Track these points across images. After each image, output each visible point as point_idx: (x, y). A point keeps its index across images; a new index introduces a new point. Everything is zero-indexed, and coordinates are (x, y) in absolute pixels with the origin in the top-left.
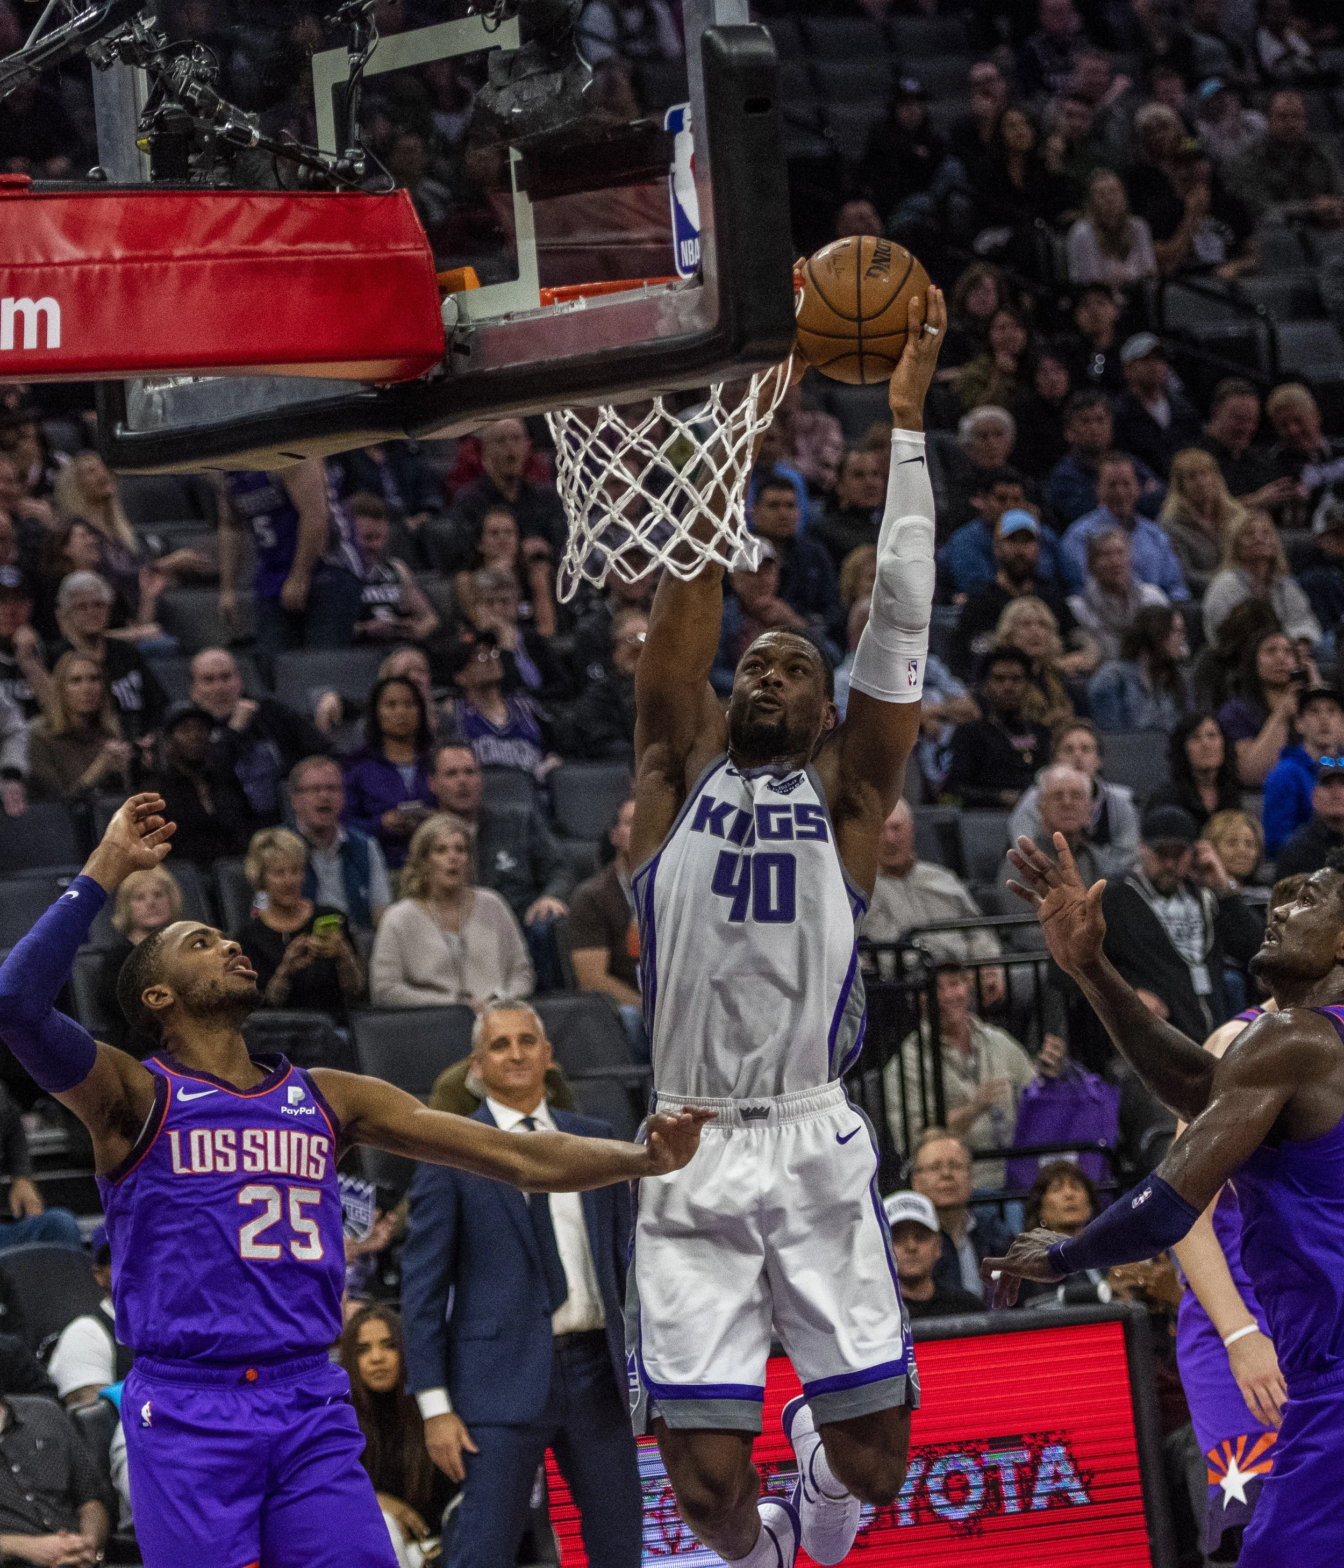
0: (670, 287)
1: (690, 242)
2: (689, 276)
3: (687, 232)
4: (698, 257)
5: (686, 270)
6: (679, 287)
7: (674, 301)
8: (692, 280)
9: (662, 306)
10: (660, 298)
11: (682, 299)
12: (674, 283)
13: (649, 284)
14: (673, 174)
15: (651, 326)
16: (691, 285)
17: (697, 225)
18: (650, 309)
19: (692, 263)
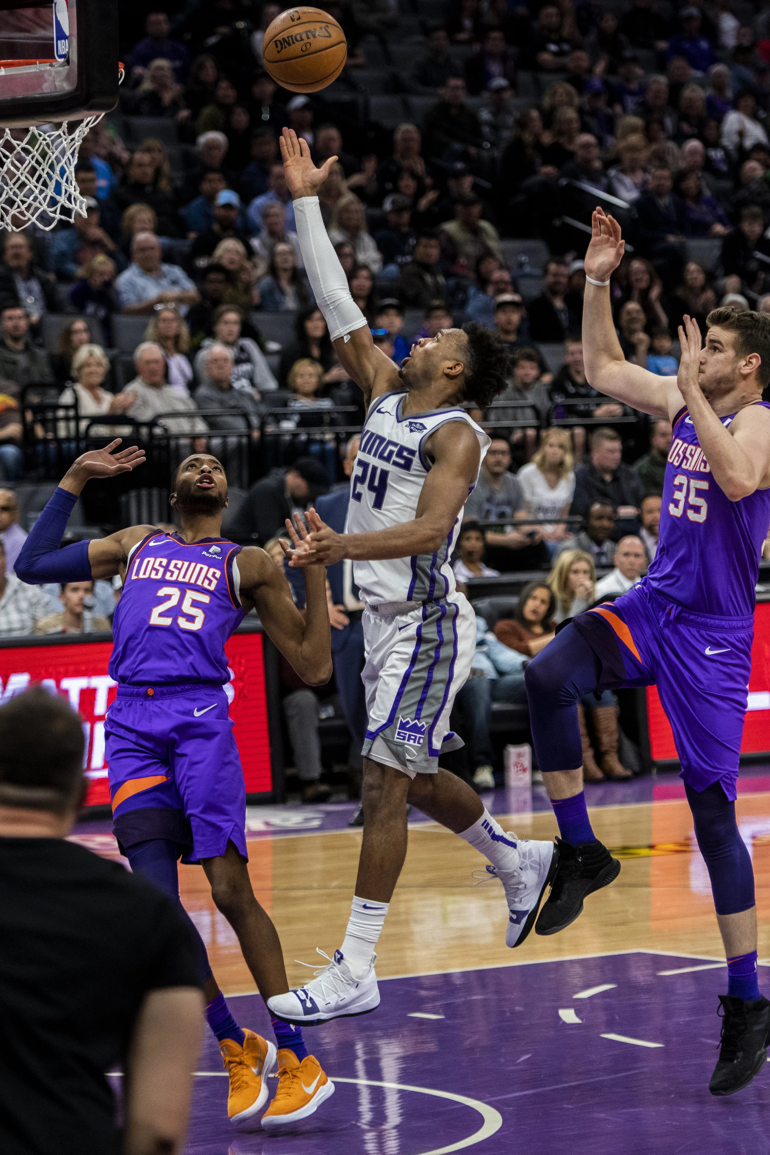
0: (51, 65)
1: (63, 41)
2: (62, 60)
3: (61, 36)
4: (67, 50)
5: (60, 57)
6: (56, 66)
7: (53, 73)
8: (63, 62)
9: (46, 76)
10: (45, 71)
11: (57, 73)
12: (54, 64)
13: (40, 63)
14: (55, 4)
15: (40, 86)
16: (62, 65)
17: (67, 33)
18: (40, 77)
19: (64, 53)
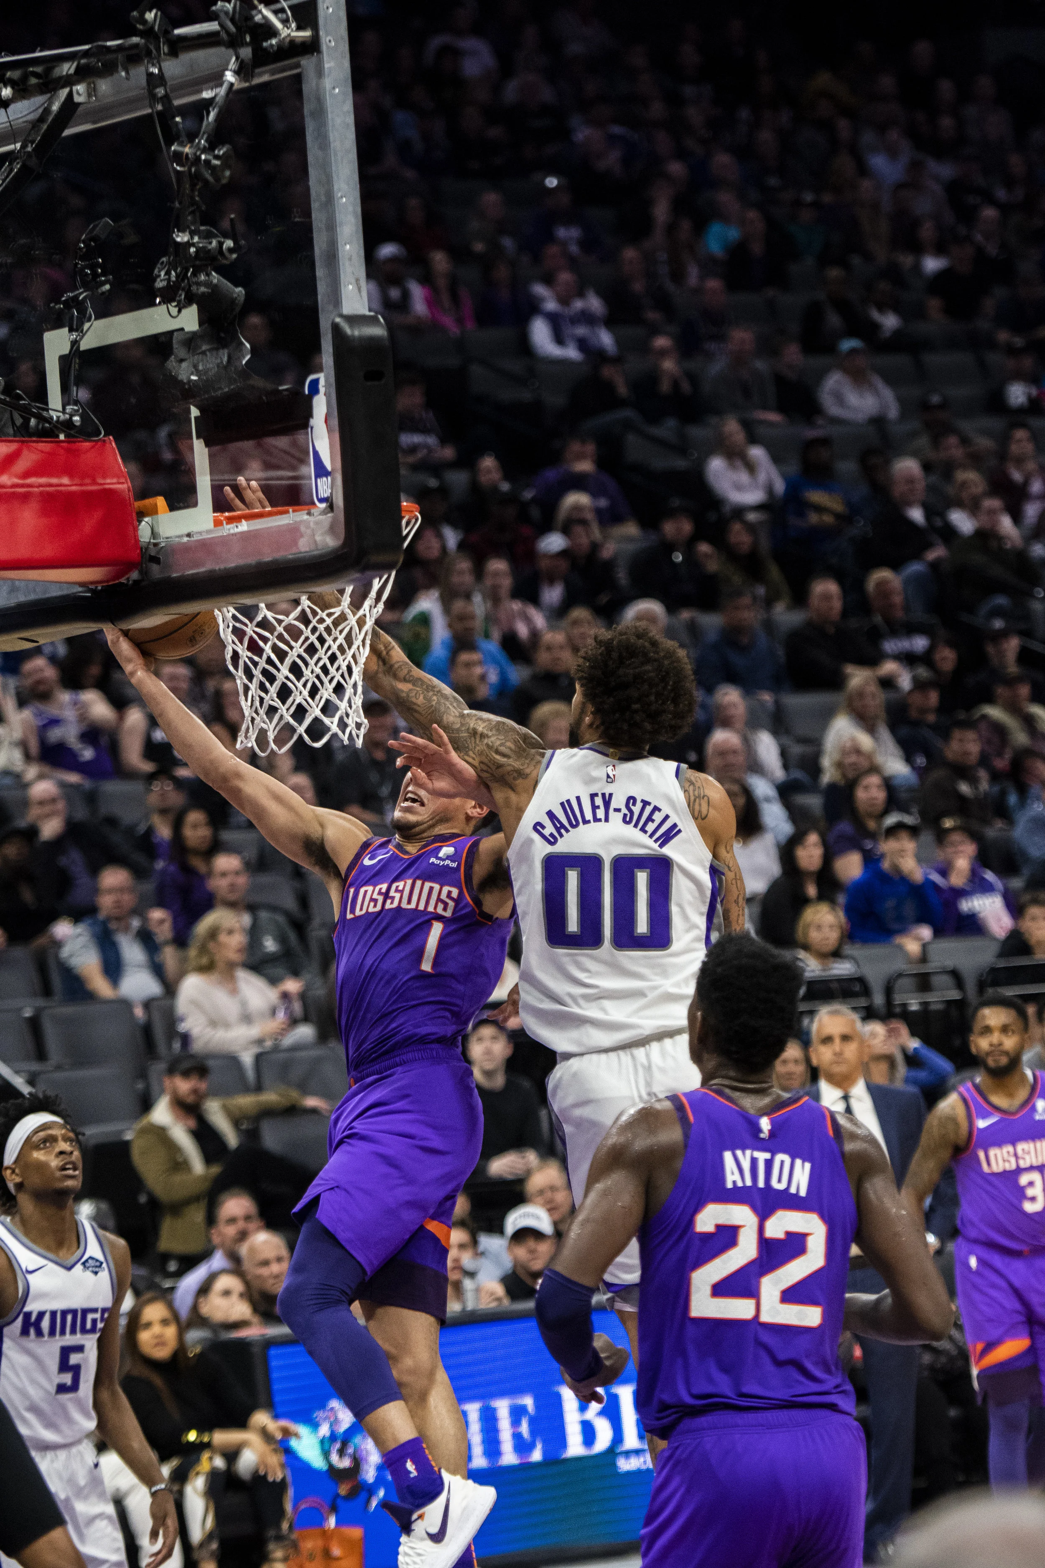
0: (309, 514)
1: (325, 479)
2: (323, 506)
3: (321, 471)
4: (330, 491)
5: (321, 500)
6: (315, 514)
7: (312, 524)
8: (325, 509)
9: (303, 529)
10: (301, 522)
11: (317, 523)
12: (312, 511)
13: (293, 511)
14: (312, 428)
15: (295, 542)
16: (324, 512)
17: (329, 468)
18: (294, 531)
19: (326, 496)
